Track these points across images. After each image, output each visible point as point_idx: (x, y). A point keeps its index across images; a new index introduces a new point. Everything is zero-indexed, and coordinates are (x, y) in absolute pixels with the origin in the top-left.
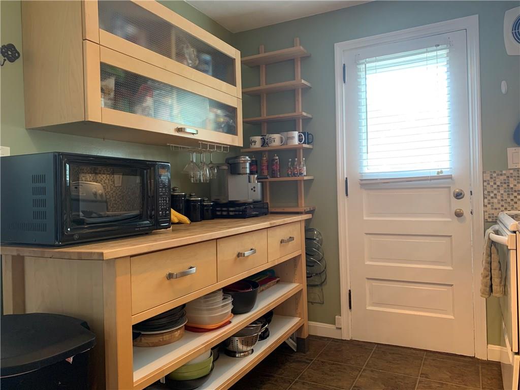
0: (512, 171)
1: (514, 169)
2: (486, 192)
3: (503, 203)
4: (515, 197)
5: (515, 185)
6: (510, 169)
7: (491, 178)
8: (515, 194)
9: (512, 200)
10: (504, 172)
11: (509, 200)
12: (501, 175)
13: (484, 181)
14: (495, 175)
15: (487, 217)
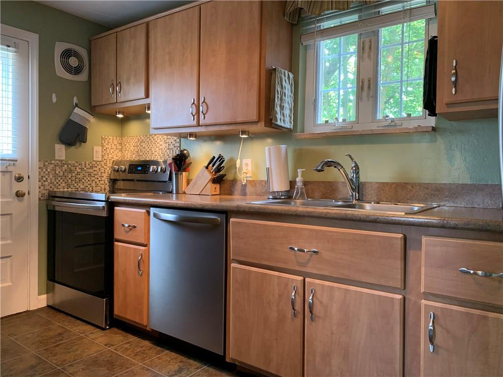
0: (58, 162)
2: (40, 177)
3: (51, 185)
4: (59, 181)
5: (59, 172)
6: (57, 160)
7: (44, 166)
8: (59, 179)
9: (57, 183)
10: (53, 162)
11: (55, 183)
12: (51, 164)
13: (40, 168)
14: (47, 163)
15: (40, 197)
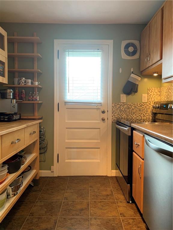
1: (122, 103)
2: (113, 111)
3: (118, 115)
5: (122, 109)
7: (115, 106)
8: (123, 112)
10: (119, 103)
11: (120, 114)
13: (112, 107)
14: (116, 104)
15: (113, 121)
